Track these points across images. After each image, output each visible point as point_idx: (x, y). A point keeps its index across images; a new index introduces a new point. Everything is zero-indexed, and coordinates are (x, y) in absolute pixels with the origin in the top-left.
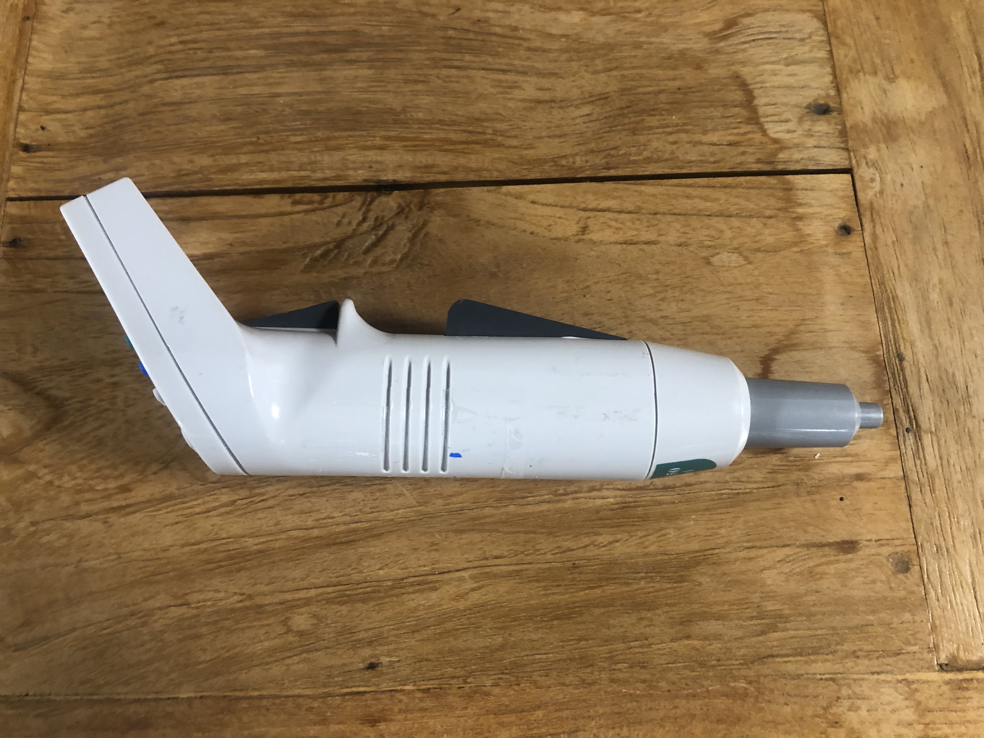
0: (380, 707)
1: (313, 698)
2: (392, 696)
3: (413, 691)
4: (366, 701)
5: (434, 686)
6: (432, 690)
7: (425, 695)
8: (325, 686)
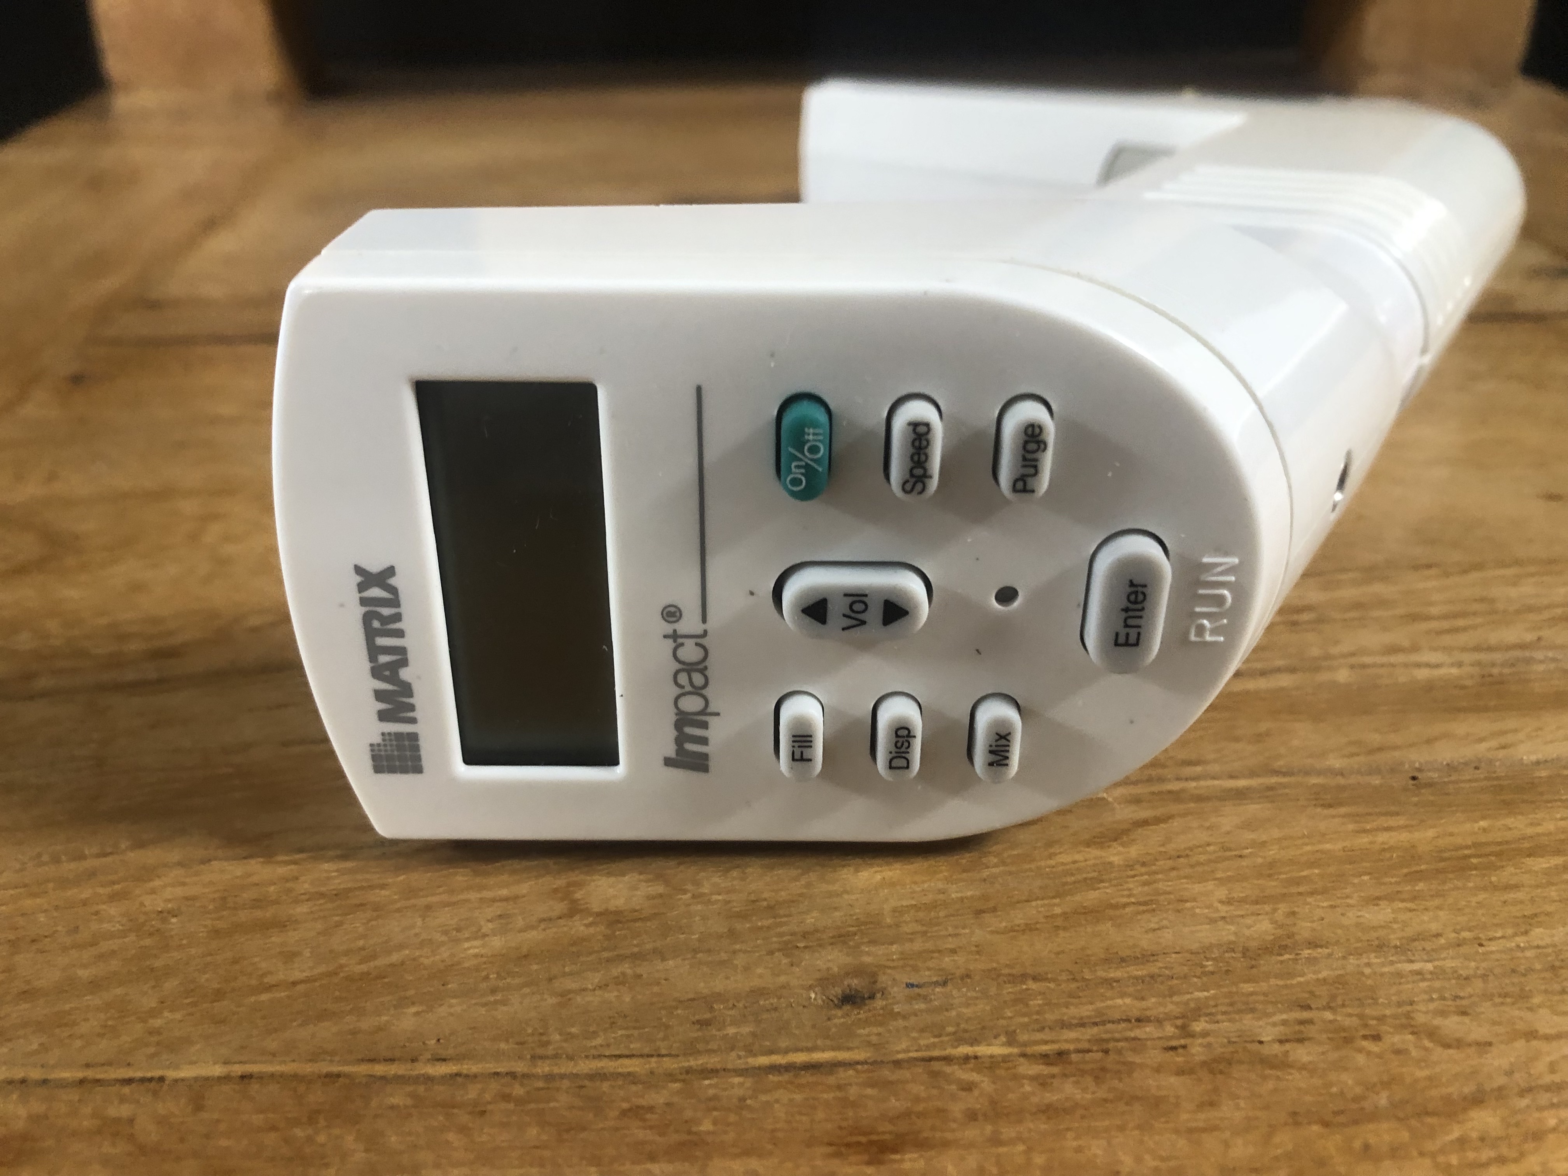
0: (895, 1104)
1: (651, 1081)
2: (935, 1075)
3: (1005, 1059)
4: (839, 1087)
5: (1081, 1046)
6: (1074, 1057)
7: (1055, 1070)
8: (691, 1049)
